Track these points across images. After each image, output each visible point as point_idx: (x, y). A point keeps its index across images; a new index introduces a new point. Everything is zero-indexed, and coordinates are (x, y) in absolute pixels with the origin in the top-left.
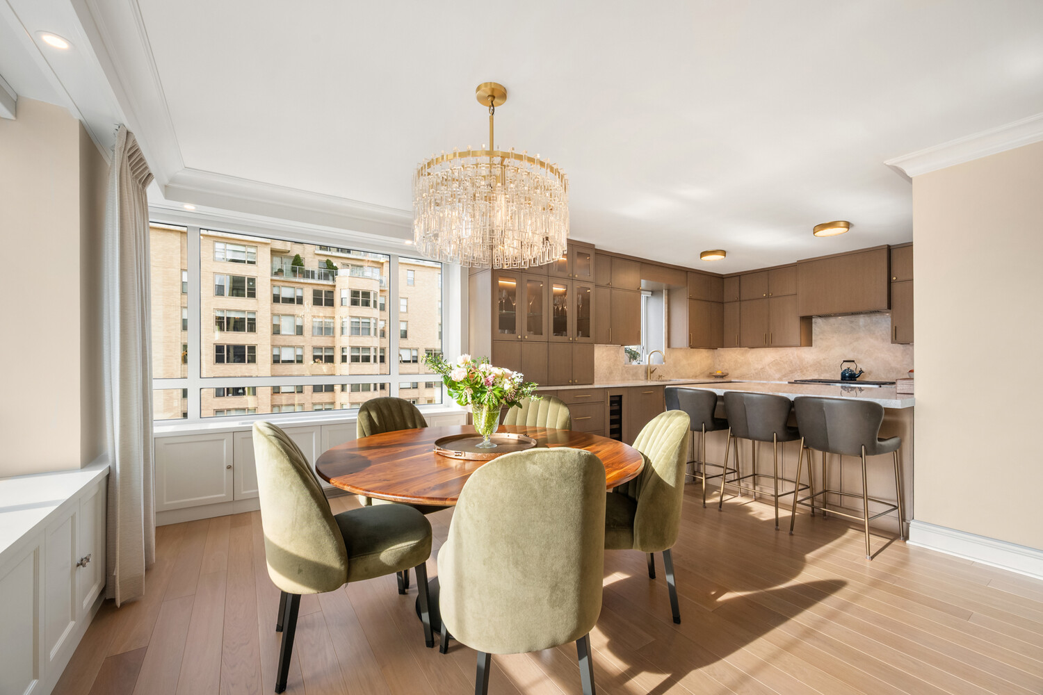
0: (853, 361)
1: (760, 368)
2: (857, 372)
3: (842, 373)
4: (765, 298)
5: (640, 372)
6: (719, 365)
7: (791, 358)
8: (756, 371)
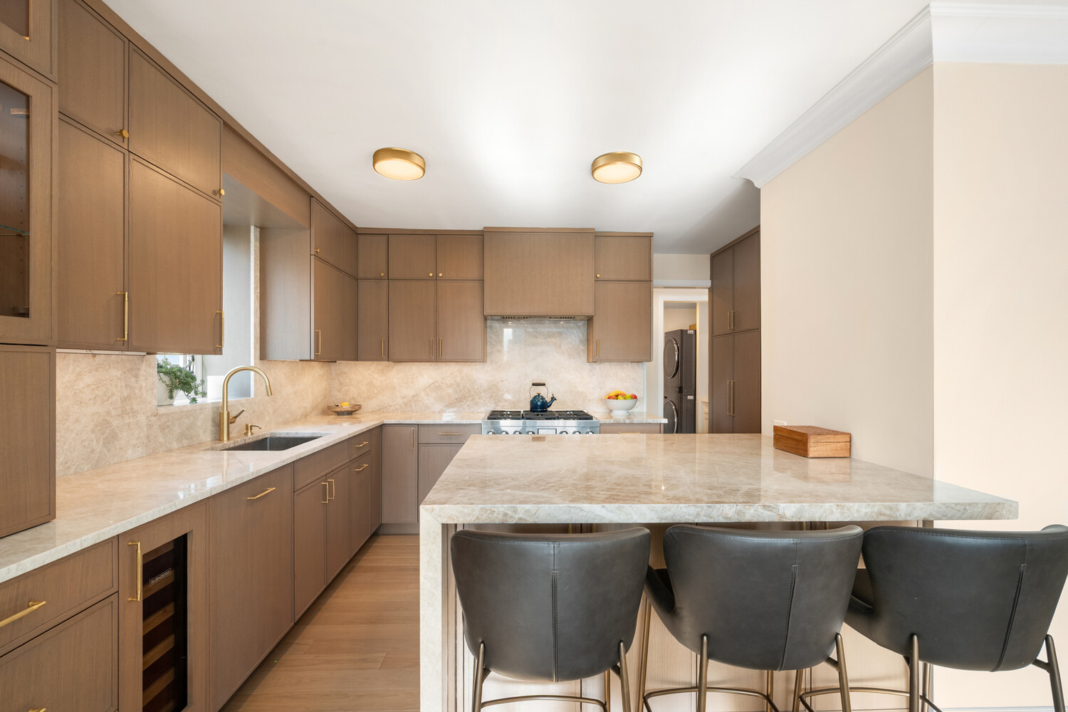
0: (544, 385)
1: (411, 395)
2: (548, 399)
3: (531, 401)
4: (430, 279)
5: (199, 423)
6: (340, 391)
7: (458, 379)
8: (405, 400)
